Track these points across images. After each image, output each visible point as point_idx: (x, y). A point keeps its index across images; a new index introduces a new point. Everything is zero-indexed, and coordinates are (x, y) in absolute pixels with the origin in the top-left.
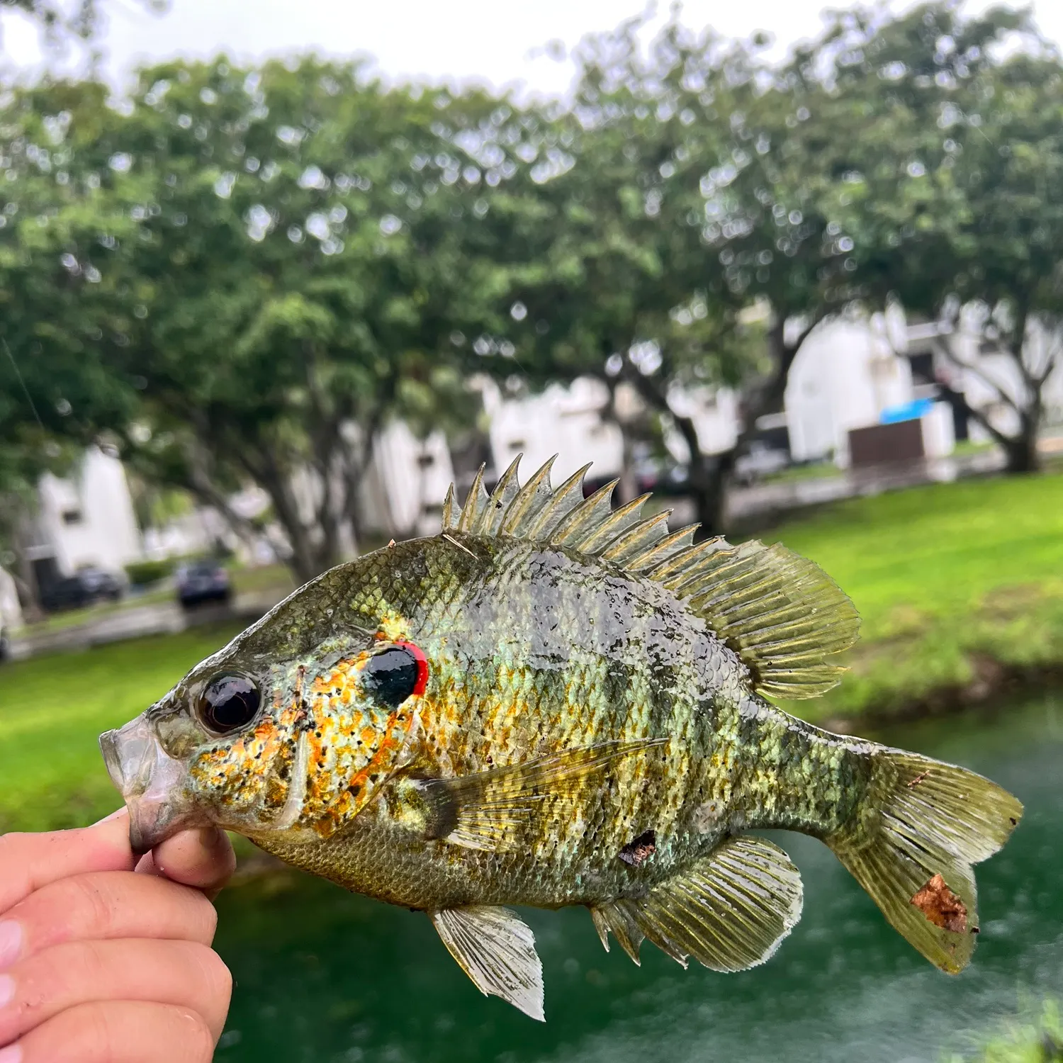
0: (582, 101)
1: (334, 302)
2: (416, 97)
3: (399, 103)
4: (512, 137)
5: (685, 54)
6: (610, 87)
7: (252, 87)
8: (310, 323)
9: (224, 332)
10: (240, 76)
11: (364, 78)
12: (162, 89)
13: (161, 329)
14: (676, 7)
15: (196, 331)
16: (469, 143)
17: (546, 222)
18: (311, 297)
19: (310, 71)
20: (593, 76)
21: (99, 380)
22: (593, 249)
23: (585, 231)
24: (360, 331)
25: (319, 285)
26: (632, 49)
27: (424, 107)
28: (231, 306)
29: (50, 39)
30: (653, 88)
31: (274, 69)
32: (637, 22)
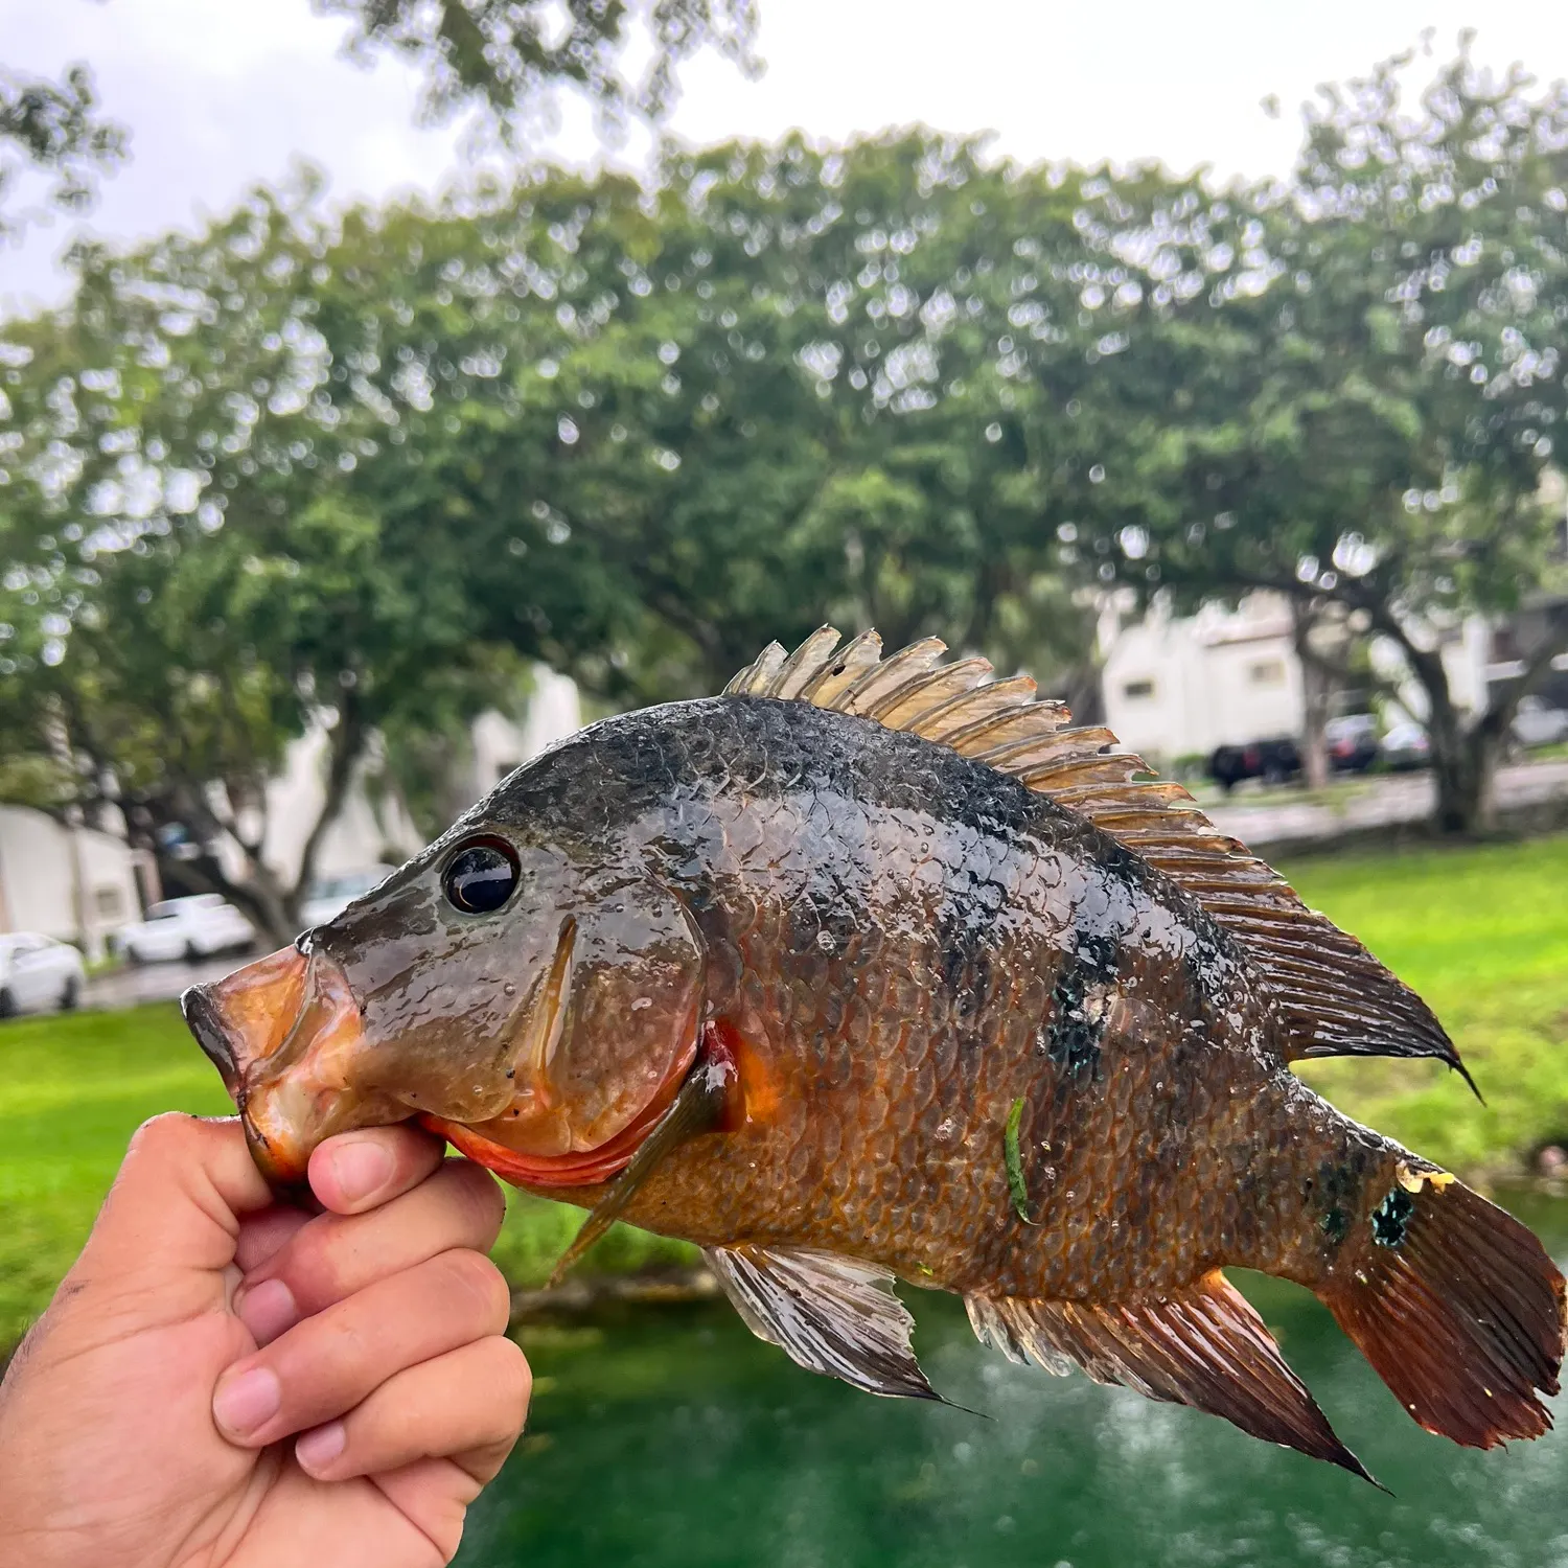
0: (1307, 180)
1: (928, 478)
2: (1055, 181)
3: (1035, 193)
4: (1198, 236)
5: (1471, 107)
6: (1352, 159)
7: (832, 175)
8: (892, 509)
9: (770, 519)
10: (815, 162)
11: (988, 158)
12: (704, 184)
13: (683, 513)
14: (1467, 37)
15: (731, 518)
16: (1135, 248)
17: (1244, 358)
18: (895, 472)
19: (910, 150)
20: (1325, 143)
21: (597, 582)
22: (1317, 400)
23: (1308, 374)
24: (962, 519)
25: (906, 454)
26: (1390, 100)
27: (1069, 196)
28: (782, 483)
29: (609, 121)
30: (1419, 158)
31: (865, 151)
32: (1397, 62)
